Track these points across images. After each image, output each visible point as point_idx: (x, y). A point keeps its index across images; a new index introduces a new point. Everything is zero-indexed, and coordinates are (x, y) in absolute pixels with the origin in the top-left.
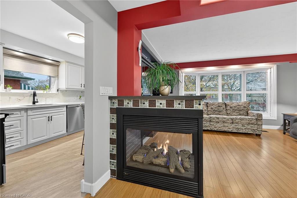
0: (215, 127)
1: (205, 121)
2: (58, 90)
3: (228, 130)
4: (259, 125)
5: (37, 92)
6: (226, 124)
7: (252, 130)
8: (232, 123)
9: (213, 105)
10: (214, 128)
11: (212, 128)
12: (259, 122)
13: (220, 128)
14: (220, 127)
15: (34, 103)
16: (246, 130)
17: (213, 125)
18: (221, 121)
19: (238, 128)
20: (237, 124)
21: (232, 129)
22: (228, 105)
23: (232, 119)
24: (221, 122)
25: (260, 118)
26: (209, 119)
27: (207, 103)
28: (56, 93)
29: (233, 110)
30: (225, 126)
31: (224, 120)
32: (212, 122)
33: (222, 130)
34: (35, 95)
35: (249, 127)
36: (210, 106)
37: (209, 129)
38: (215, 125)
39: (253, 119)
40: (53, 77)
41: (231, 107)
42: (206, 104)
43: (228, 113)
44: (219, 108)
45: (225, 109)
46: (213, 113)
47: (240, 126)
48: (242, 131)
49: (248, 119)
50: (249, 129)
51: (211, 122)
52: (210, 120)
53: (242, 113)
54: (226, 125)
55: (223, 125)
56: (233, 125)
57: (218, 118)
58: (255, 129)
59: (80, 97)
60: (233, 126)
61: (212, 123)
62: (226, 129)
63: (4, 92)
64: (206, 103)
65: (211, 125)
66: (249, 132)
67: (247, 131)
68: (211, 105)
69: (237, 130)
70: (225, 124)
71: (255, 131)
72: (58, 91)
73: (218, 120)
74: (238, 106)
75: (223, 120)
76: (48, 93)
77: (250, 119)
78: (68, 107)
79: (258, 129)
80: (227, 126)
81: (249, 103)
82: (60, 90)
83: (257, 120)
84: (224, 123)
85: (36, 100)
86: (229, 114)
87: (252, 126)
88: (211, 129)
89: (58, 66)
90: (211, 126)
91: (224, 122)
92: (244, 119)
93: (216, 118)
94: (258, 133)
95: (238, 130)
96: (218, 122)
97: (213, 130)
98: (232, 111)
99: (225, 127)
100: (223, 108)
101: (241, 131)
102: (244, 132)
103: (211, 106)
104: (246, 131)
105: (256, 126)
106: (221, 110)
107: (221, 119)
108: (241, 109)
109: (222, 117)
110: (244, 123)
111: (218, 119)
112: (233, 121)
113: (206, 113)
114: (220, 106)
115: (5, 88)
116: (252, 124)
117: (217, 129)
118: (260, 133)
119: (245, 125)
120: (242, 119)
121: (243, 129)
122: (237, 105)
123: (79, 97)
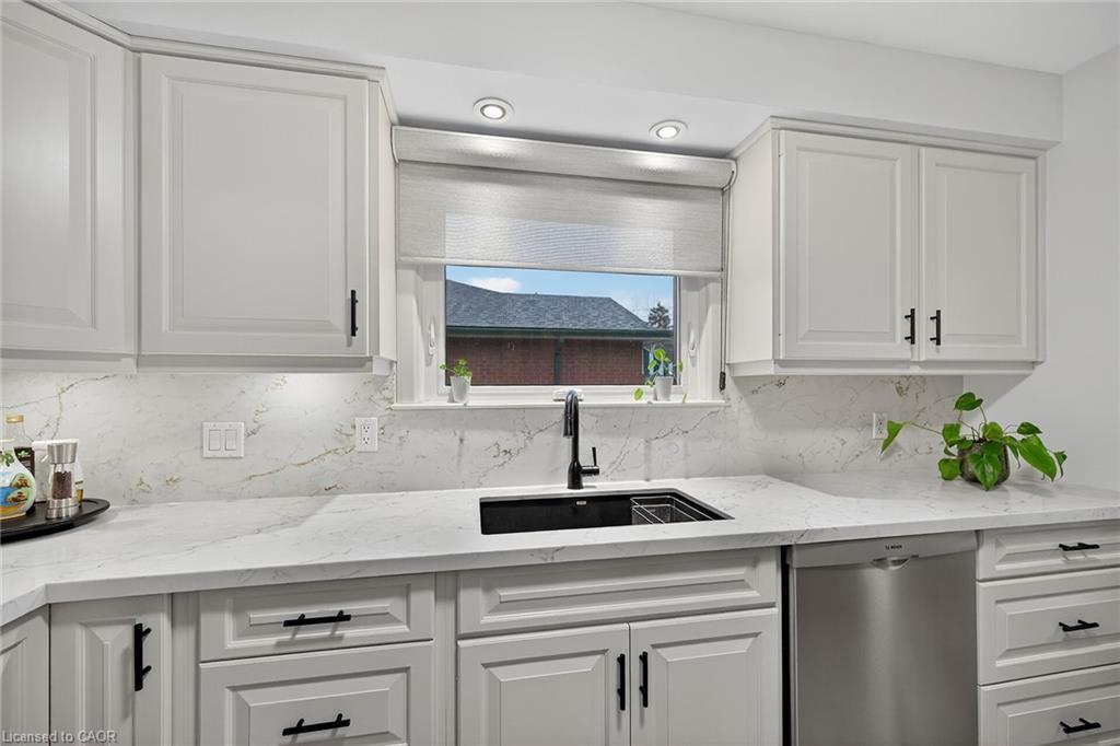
2: (723, 375)
28: (709, 401)
40: (695, 283)
59: (894, 430)
72: (723, 386)
76: (662, 401)
78: (796, 560)
82: (737, 380)
89: (724, 191)
123: (877, 434)
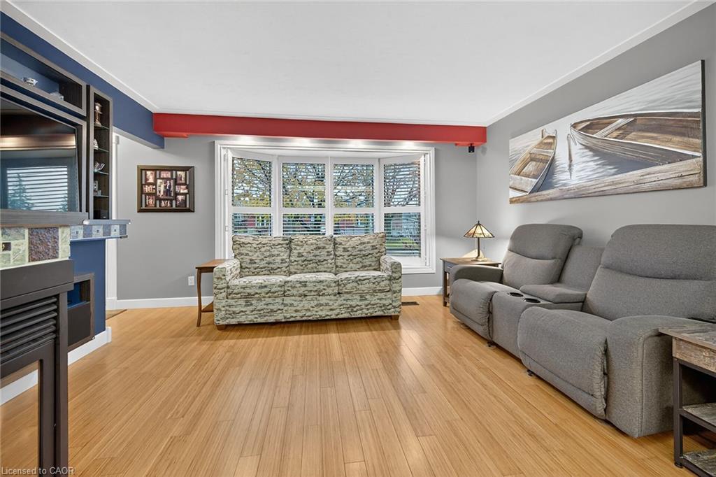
0: (296, 311)
1: (270, 297)
3: (328, 315)
4: (395, 292)
6: (324, 297)
7: (381, 307)
8: (339, 293)
9: (302, 246)
10: (294, 315)
11: (288, 316)
12: (394, 285)
13: (309, 310)
16: (368, 309)
17: (292, 305)
18: (311, 291)
19: (351, 306)
20: (348, 296)
21: (338, 311)
22: (341, 244)
23: (338, 283)
24: (313, 293)
25: (397, 275)
26: (279, 289)
27: (291, 241)
29: (349, 256)
30: (321, 305)
31: (319, 286)
32: (288, 296)
33: (315, 318)
35: (374, 300)
36: (295, 249)
37: (280, 317)
38: (295, 304)
39: (383, 277)
41: (345, 250)
42: (287, 242)
43: (339, 264)
44: (317, 252)
45: (331, 254)
46: (302, 268)
47: (355, 300)
48: (361, 312)
49: (372, 280)
50: (375, 306)
51: (285, 298)
52: (285, 292)
53: (367, 262)
54: (323, 300)
55: (316, 302)
56: (341, 300)
57: (304, 284)
58: (387, 302)
60: (341, 303)
61: (288, 300)
62: (323, 313)
64: (287, 240)
65: (286, 305)
66: (375, 314)
67: (371, 311)
68: (298, 245)
69: (349, 312)
70: (321, 297)
71: (388, 307)
73: (303, 289)
74: (361, 244)
75: (316, 289)
77: (376, 280)
79: (394, 304)
80: (327, 305)
81: (383, 237)
83: (390, 280)
84: (320, 295)
86: (341, 267)
87: (382, 295)
88: (285, 318)
90: (286, 308)
91: (319, 293)
92: (364, 280)
93: (300, 283)
94: (393, 314)
95: (352, 311)
96: (305, 296)
97: (292, 319)
98: (347, 260)
99: (321, 308)
100: (328, 252)
101: (358, 314)
102: (364, 315)
103: (298, 248)
104: (369, 312)
105: (389, 295)
106: (322, 259)
107: (312, 284)
108: (366, 253)
109: (314, 279)
110: (363, 291)
111: (305, 286)
112: (341, 288)
113: (284, 269)
114: (320, 248)
116: (381, 291)
117: (301, 314)
118: (397, 314)
119: (367, 297)
120: (360, 280)
121: (363, 307)
122: (359, 242)
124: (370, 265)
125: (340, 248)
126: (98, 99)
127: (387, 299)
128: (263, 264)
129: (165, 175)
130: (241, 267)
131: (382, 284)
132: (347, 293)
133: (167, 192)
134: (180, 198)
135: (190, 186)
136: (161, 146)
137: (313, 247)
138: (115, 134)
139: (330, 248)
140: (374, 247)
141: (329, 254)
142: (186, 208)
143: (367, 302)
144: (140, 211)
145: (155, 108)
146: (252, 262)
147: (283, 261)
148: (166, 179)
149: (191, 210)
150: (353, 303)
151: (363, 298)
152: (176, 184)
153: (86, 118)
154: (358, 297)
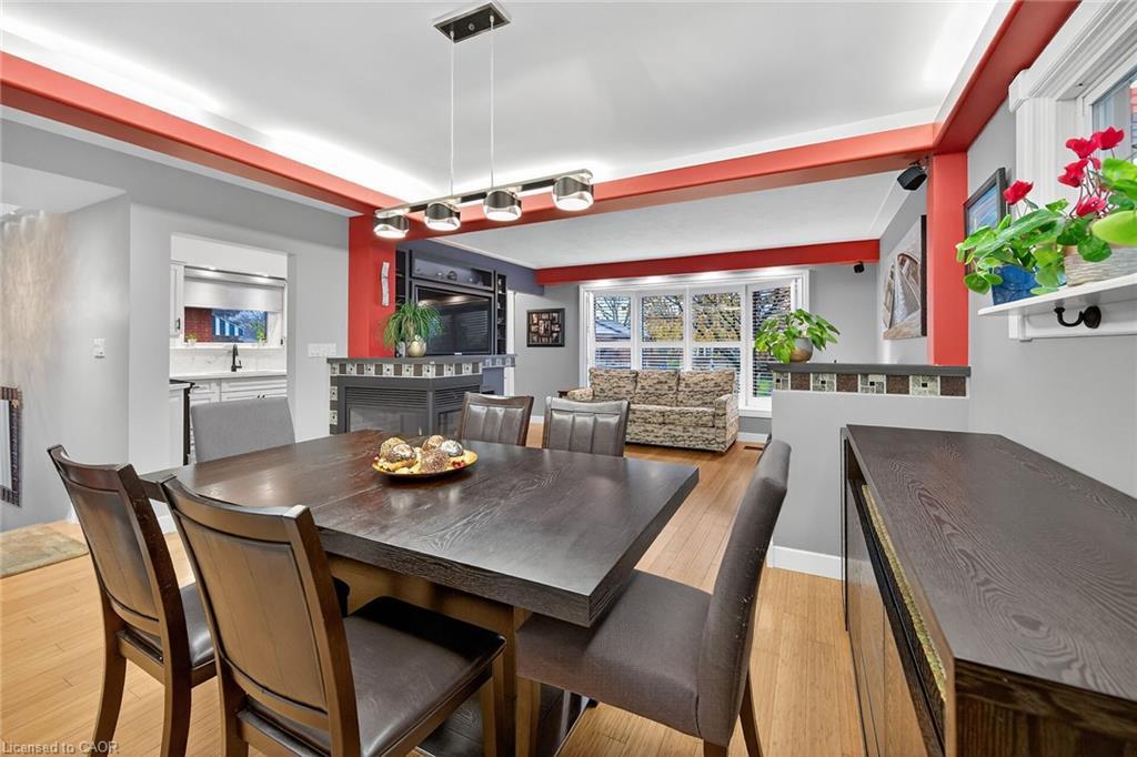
3: (653, 441)
4: (718, 428)
5: (240, 346)
7: (704, 441)
8: (663, 423)
9: (647, 380)
12: (717, 421)
14: (636, 434)
15: (234, 369)
16: (690, 441)
19: (674, 436)
20: (671, 427)
21: (662, 439)
22: (684, 380)
23: (663, 414)
25: (720, 412)
27: (637, 374)
28: (278, 347)
29: (690, 392)
30: (647, 431)
31: (646, 415)
33: (643, 441)
34: (235, 352)
35: (697, 433)
39: (705, 413)
40: (273, 313)
41: (687, 385)
42: (634, 375)
43: (680, 399)
44: (658, 386)
47: (678, 431)
48: (683, 442)
49: (695, 414)
50: (698, 439)
54: (649, 427)
55: (643, 429)
56: (665, 429)
58: (710, 437)
60: (665, 432)
62: (650, 439)
63: (183, 347)
64: (634, 373)
66: (698, 447)
69: (672, 441)
70: (647, 425)
71: (712, 442)
72: (282, 343)
74: (704, 380)
76: (262, 347)
77: (700, 414)
79: (718, 440)
80: (652, 432)
81: (730, 374)
83: (714, 416)
85: (237, 364)
86: (681, 402)
87: (705, 430)
91: (646, 421)
92: (687, 413)
94: (717, 449)
95: (675, 441)
98: (688, 396)
99: (648, 434)
101: (681, 444)
102: (687, 446)
104: (693, 444)
105: (713, 430)
108: (708, 390)
110: (686, 423)
112: (664, 418)
115: (186, 341)
116: (705, 426)
118: (721, 450)
119: (690, 429)
120: (683, 413)
121: (686, 438)
124: (711, 403)
125: (683, 385)
126: (500, 277)
127: (710, 434)
128: (611, 394)
129: (545, 316)
130: (594, 395)
131: (704, 419)
132: (670, 423)
133: (546, 330)
134: (555, 335)
135: (562, 326)
136: (541, 294)
137: (655, 381)
138: (510, 294)
139: (673, 383)
140: (717, 385)
141: (670, 388)
142: (558, 343)
143: (690, 434)
144: (529, 346)
145: (534, 266)
146: (602, 390)
147: (628, 392)
148: (545, 320)
149: (562, 346)
150: (677, 434)
151: (685, 430)
152: (552, 324)
153: (494, 292)
154: (681, 428)
